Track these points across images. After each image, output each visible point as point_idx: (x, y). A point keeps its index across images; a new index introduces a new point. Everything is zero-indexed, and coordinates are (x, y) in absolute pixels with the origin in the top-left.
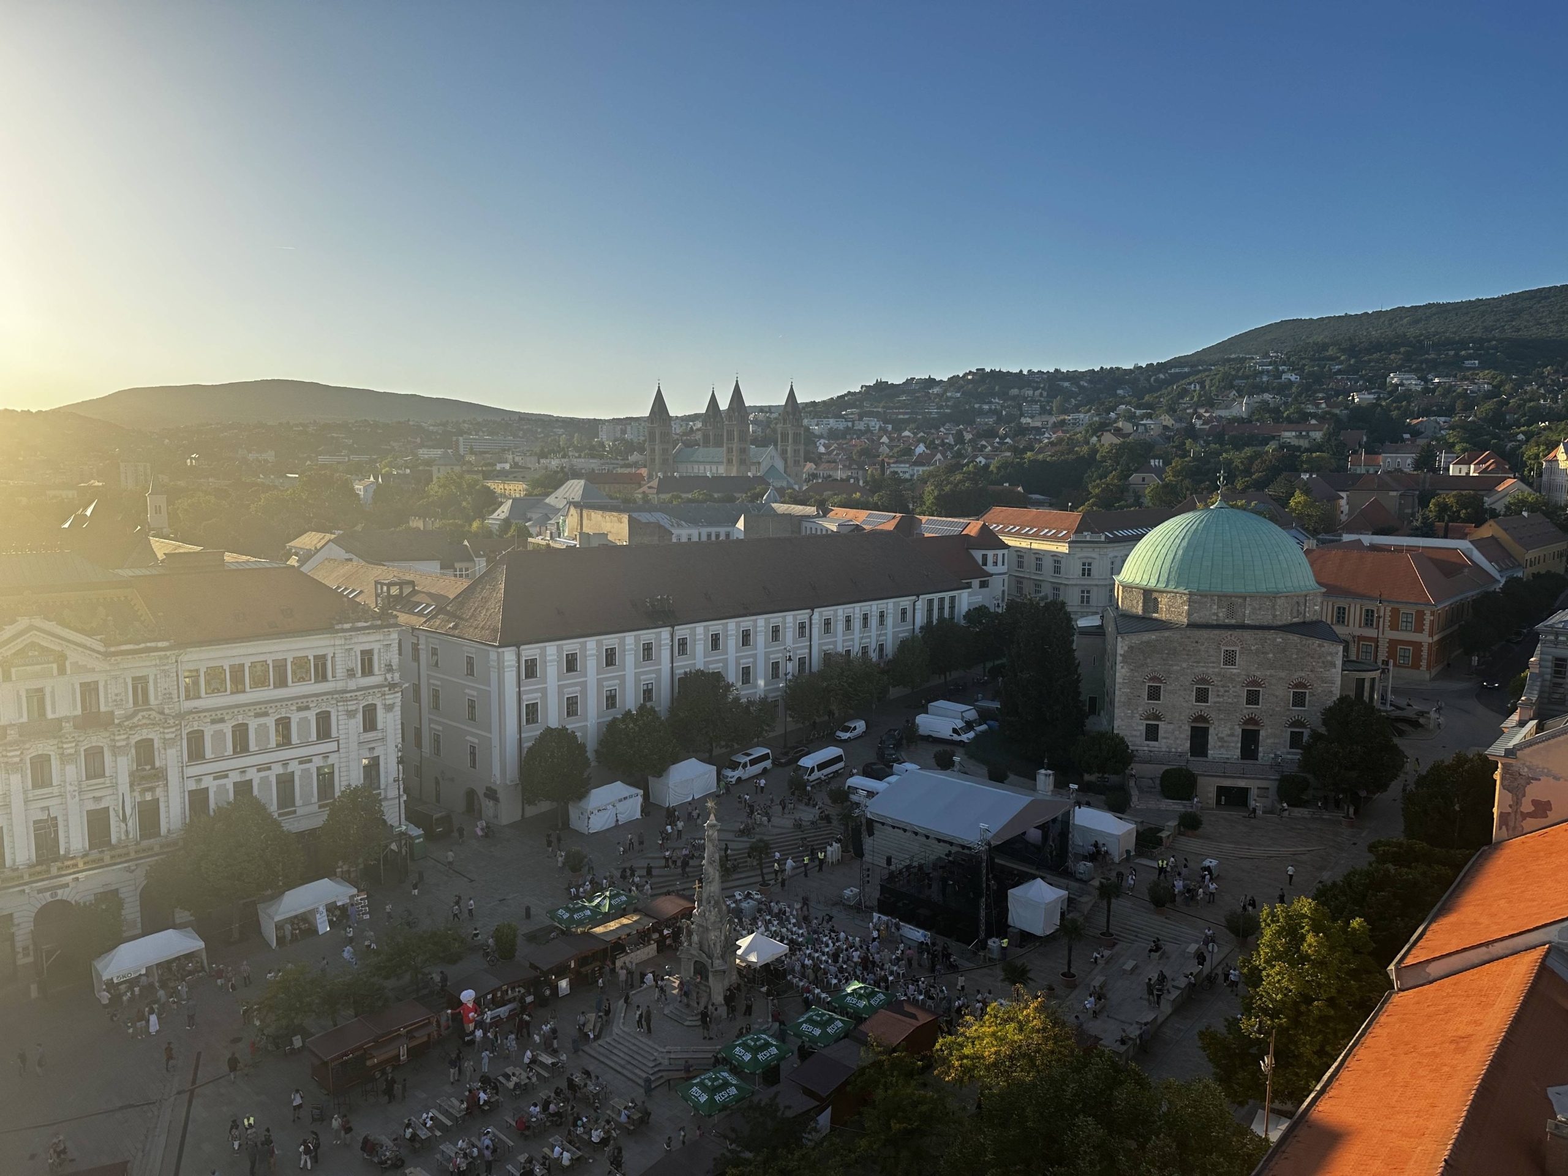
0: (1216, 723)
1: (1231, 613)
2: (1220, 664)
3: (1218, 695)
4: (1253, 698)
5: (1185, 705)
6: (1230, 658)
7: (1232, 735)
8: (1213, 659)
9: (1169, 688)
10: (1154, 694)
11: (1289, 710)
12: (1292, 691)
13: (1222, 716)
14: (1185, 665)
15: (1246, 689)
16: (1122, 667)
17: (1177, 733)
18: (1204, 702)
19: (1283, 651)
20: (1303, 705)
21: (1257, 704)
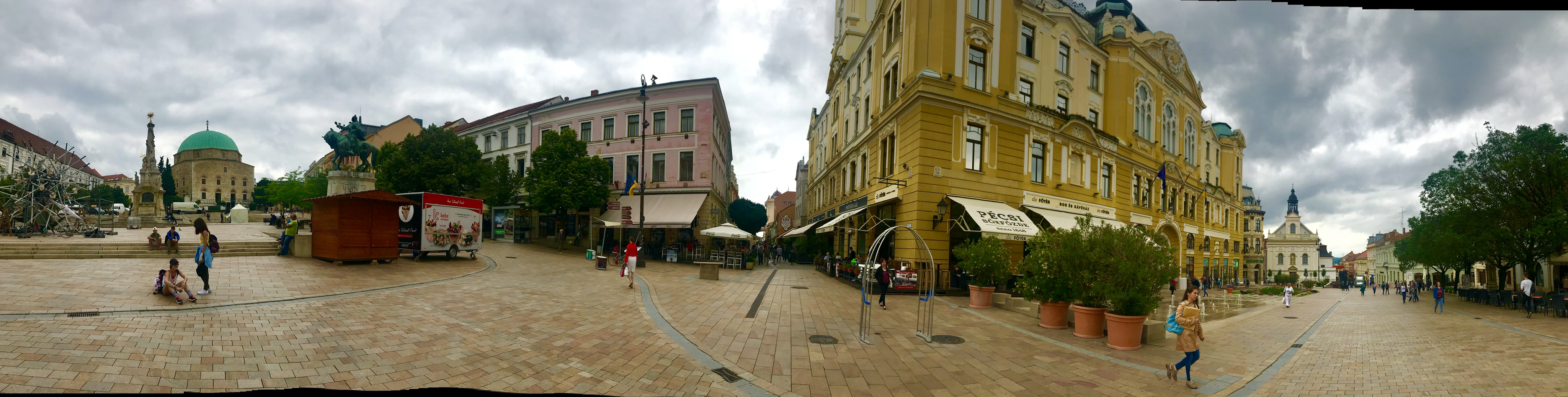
1: (224, 156)
4: (233, 183)
6: (225, 171)
7: (228, 196)
8: (221, 170)
9: (209, 179)
10: (204, 182)
12: (243, 181)
14: (212, 172)
19: (240, 168)
20: (246, 185)
21: (234, 185)
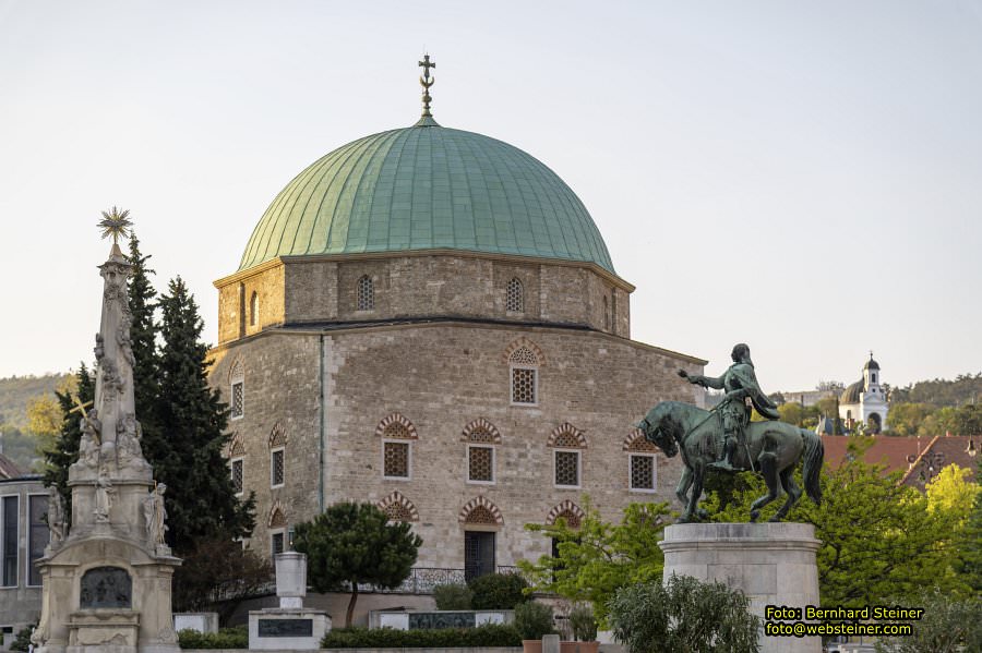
0: (507, 523)
1: (514, 301)
2: (508, 400)
3: (508, 464)
4: (567, 470)
5: (453, 484)
7: (536, 547)
8: (496, 387)
9: (424, 448)
10: (396, 462)
11: (627, 493)
12: (629, 455)
13: (517, 509)
15: (555, 450)
16: (337, 402)
17: (440, 545)
18: (485, 478)
19: (611, 373)
20: (649, 485)
21: (574, 481)
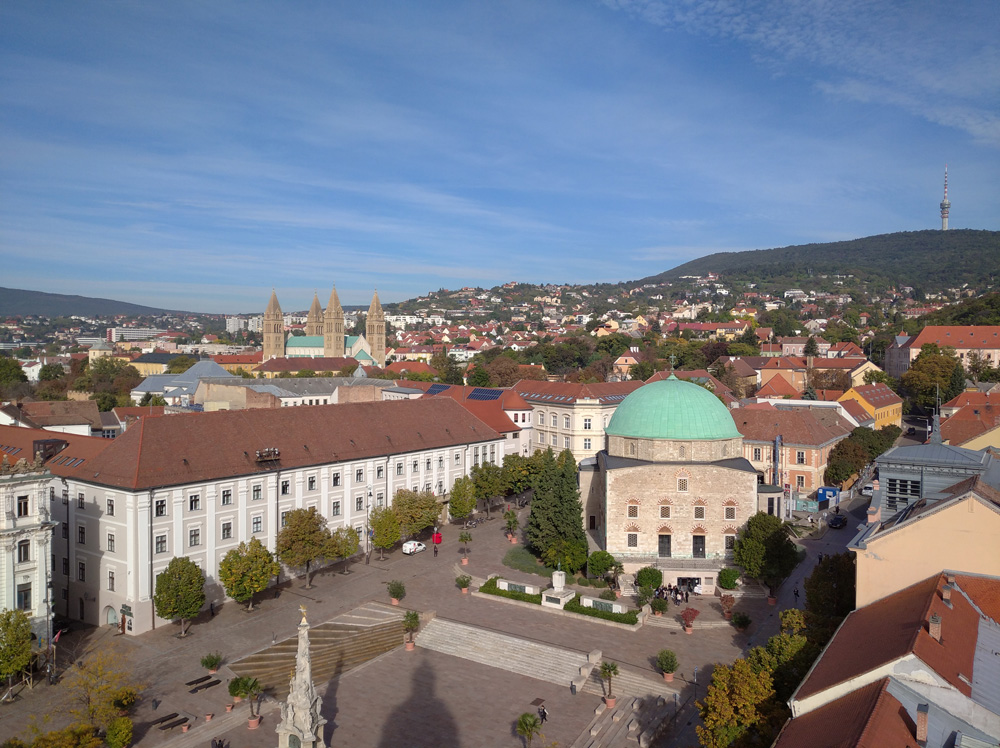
0: (675, 532)
1: (682, 454)
2: (676, 490)
3: (676, 512)
4: (699, 513)
5: (654, 519)
6: (683, 485)
7: (686, 540)
8: (672, 486)
9: (643, 508)
10: (633, 512)
11: (724, 521)
12: (725, 507)
13: (679, 527)
14: (653, 491)
15: (694, 507)
16: (610, 494)
17: (649, 540)
18: (667, 517)
19: (718, 479)
20: (733, 517)
21: (702, 517)
